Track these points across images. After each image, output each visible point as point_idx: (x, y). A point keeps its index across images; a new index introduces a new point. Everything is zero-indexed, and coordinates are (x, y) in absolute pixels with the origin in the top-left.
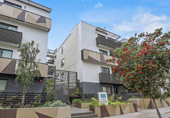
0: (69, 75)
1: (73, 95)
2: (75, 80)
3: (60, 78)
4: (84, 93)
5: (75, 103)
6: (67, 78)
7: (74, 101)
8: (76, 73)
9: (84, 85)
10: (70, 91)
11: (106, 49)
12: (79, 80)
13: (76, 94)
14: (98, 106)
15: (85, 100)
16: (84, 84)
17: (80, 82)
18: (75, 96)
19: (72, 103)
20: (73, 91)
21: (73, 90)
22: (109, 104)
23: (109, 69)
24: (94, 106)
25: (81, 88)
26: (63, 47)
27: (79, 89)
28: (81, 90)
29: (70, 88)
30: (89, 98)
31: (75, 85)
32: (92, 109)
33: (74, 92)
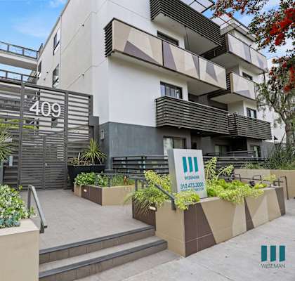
0: (66, 101)
1: (77, 161)
2: (87, 119)
3: (37, 111)
4: (111, 156)
5: (83, 187)
6: (59, 110)
7: (81, 178)
8: (90, 97)
9: (113, 133)
10: (69, 149)
11: (177, 33)
12: (98, 117)
13: (89, 159)
14: (174, 208)
15: (114, 176)
16: (111, 128)
17: (100, 123)
18: (86, 164)
19: (75, 186)
20: (80, 149)
21: (80, 147)
22: (210, 194)
23: (180, 89)
24: (153, 205)
25: (103, 140)
26: (56, 36)
27: (98, 142)
28: (103, 145)
29: (70, 140)
30: (127, 169)
31: (87, 132)
32: (144, 214)
33: (82, 151)
